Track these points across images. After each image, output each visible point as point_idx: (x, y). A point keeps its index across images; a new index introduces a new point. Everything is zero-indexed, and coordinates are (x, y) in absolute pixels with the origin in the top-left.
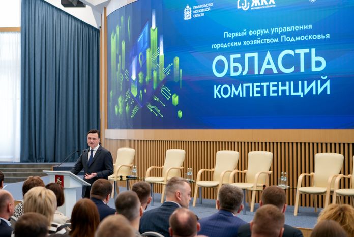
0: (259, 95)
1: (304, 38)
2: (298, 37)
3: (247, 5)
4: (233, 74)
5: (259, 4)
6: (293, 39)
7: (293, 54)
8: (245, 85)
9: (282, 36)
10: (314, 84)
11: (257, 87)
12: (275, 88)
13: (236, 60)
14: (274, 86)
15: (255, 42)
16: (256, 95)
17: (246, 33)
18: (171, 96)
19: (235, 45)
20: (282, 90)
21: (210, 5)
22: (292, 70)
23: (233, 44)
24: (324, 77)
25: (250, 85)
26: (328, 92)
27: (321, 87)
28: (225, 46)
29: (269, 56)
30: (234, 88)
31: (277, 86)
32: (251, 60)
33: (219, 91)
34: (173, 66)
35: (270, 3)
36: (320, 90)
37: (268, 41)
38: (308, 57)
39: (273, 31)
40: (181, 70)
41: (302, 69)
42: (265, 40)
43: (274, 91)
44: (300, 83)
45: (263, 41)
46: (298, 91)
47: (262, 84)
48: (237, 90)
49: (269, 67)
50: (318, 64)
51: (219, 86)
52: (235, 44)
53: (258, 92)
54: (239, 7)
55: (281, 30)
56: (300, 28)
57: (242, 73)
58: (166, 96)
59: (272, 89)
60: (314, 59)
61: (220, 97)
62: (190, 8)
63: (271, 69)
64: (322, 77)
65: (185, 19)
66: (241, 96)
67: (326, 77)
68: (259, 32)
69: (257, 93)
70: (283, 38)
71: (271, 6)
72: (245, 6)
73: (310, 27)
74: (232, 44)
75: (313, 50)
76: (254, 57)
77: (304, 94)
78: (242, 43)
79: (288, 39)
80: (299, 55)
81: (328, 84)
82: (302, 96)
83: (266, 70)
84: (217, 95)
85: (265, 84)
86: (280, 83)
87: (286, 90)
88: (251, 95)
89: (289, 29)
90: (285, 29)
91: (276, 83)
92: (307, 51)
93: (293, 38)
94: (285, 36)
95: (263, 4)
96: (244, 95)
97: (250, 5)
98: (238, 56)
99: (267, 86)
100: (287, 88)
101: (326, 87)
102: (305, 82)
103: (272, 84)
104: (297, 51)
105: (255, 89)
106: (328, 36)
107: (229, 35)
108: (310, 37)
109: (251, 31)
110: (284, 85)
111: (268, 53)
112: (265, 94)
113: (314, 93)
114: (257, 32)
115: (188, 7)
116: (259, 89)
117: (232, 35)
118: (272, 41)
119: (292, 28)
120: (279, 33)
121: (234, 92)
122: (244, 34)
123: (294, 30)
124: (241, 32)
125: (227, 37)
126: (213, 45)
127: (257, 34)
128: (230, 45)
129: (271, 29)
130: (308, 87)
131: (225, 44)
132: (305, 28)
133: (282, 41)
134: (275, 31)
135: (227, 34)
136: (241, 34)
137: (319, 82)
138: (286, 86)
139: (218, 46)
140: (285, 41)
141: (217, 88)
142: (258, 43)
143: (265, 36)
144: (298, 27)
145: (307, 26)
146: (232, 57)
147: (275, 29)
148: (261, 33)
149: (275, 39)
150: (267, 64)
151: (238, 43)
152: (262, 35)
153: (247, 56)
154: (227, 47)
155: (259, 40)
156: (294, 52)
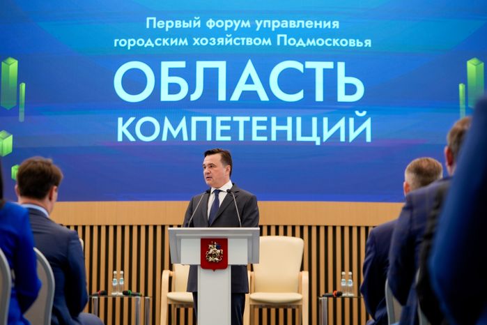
0: (228, 138)
1: (325, 42)
2: (311, 40)
4: (165, 96)
6: (301, 43)
7: (302, 71)
8: (194, 120)
9: (279, 36)
10: (341, 124)
11: (223, 123)
12: (264, 128)
13: (172, 72)
14: (259, 123)
15: (221, 41)
16: (219, 138)
17: (199, 23)
19: (172, 43)
20: (278, 132)
22: (299, 96)
23: (169, 42)
25: (208, 119)
26: (369, 139)
28: (149, 43)
29: (250, 69)
30: (167, 124)
31: (268, 124)
32: (211, 75)
33: (131, 129)
36: (353, 135)
37: (249, 41)
38: (330, 76)
39: (259, 25)
40: (23, 86)
41: (319, 97)
42: (243, 39)
43: (260, 133)
44: (315, 120)
45: (237, 41)
46: (310, 135)
47: (235, 119)
48: (175, 129)
49: (249, 88)
50: (350, 89)
51: (131, 119)
52: (174, 42)
53: (223, 133)
55: (276, 24)
56: (316, 24)
57: (188, 96)
59: (256, 128)
60: (342, 80)
61: (132, 139)
63: (255, 93)
64: (357, 113)
66: (185, 138)
68: (229, 24)
69: (222, 135)
70: (282, 39)
73: (336, 24)
74: (165, 42)
75: (341, 66)
76: (217, 70)
77: (322, 139)
78: (191, 42)
79: (292, 42)
80: (314, 70)
81: (367, 125)
82: (318, 143)
83: (244, 93)
84: (123, 134)
85: (241, 120)
86: (274, 120)
87: (285, 132)
88: (209, 138)
89: (293, 24)
90: (285, 24)
91: (265, 119)
92: (330, 65)
93: (301, 40)
94: (285, 36)
96: (194, 138)
98: (182, 64)
99: (245, 123)
100: (289, 128)
101: (365, 130)
102: (325, 120)
103: (255, 119)
104: (309, 65)
105: (219, 128)
106: (368, 43)
107: (160, 24)
108: (335, 42)
109: (211, 21)
110: (282, 122)
111: (250, 63)
112: (241, 138)
113: (343, 139)
116: (228, 128)
117: (165, 25)
118: (257, 41)
119: (301, 24)
120: (273, 29)
121: (169, 130)
122: (195, 25)
123: (303, 26)
124: (187, 21)
125: (155, 27)
126: (116, 41)
127: (224, 26)
128: (161, 42)
129: (257, 21)
130: (330, 128)
131: (149, 40)
132: (325, 26)
133: (278, 44)
134: (265, 26)
135: (153, 22)
136: (189, 25)
137: (352, 120)
138: (286, 124)
139: (130, 43)
140: (285, 44)
141: (124, 122)
142: (227, 43)
143: (242, 32)
144: (312, 23)
145: (329, 23)
146: (165, 66)
147: (265, 21)
148: (234, 26)
149: (264, 40)
150: (246, 83)
151: (181, 40)
152: (236, 29)
153: (201, 66)
154: (153, 46)
155: (229, 38)
156: (304, 66)
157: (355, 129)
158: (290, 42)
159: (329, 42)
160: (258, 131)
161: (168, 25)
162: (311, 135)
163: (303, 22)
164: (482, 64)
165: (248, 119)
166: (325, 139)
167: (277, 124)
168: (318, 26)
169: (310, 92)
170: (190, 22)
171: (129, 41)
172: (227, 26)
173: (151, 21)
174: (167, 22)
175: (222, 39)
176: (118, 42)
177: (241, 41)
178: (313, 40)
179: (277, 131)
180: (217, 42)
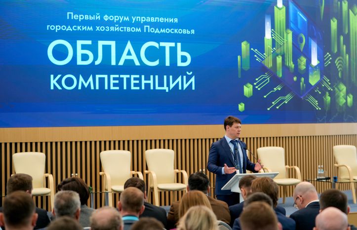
0: (117, 88)
1: (170, 31)
2: (162, 29)
4: (80, 62)
6: (157, 31)
7: (158, 47)
8: (98, 76)
9: (145, 26)
10: (179, 79)
11: (114, 79)
12: (138, 82)
13: (84, 47)
14: (135, 79)
15: (112, 29)
16: (112, 88)
17: (99, 17)
19: (83, 29)
22: (157, 63)
23: (81, 28)
24: (189, 72)
25: (106, 76)
26: (193, 88)
27: (186, 83)
28: (69, 29)
29: (129, 46)
30: (81, 79)
31: (140, 79)
32: (107, 49)
33: (59, 82)
36: (185, 86)
37: (129, 29)
38: (173, 51)
39: (134, 20)
41: (168, 64)
42: (125, 28)
43: (135, 85)
44: (165, 77)
45: (122, 29)
47: (121, 76)
48: (86, 82)
49: (129, 57)
50: (184, 59)
51: (59, 76)
53: (115, 85)
55: (143, 19)
56: (165, 20)
57: (93, 62)
59: (133, 82)
60: (180, 53)
61: (60, 88)
63: (132, 61)
64: (187, 73)
66: (92, 88)
67: (191, 73)
68: (117, 18)
70: (147, 28)
73: (176, 20)
74: (79, 28)
75: (179, 45)
76: (110, 46)
78: (95, 28)
79: (152, 30)
80: (164, 48)
81: (193, 80)
82: (167, 91)
83: (126, 61)
84: (55, 86)
85: (125, 77)
86: (143, 77)
87: (150, 84)
88: (106, 88)
89: (153, 20)
91: (138, 76)
92: (173, 44)
93: (157, 29)
94: (149, 26)
96: (97, 88)
98: (89, 42)
99: (127, 79)
100: (151, 82)
101: (192, 83)
102: (171, 77)
103: (133, 76)
104: (162, 44)
105: (112, 82)
106: (193, 32)
107: (76, 17)
108: (176, 31)
109: (106, 16)
110: (147, 78)
111: (129, 43)
112: (125, 88)
113: (180, 88)
114: (115, 18)
116: (117, 82)
117: (79, 18)
118: (133, 29)
119: (157, 19)
120: (142, 22)
121: (82, 84)
122: (97, 18)
123: (158, 21)
124: (92, 16)
125: (72, 18)
126: (48, 26)
127: (114, 19)
128: (77, 28)
129: (133, 17)
130: (173, 82)
131: (69, 27)
132: (170, 21)
133: (145, 31)
134: (137, 20)
135: (71, 15)
136: (93, 18)
137: (185, 77)
138: (150, 80)
139: (57, 28)
140: (149, 31)
141: (54, 79)
142: (116, 30)
143: (125, 24)
144: (163, 19)
145: (172, 20)
146: (80, 43)
147: (137, 17)
148: (120, 19)
149: (137, 29)
150: (127, 55)
151: (88, 28)
152: (121, 22)
153: (101, 43)
154: (71, 30)
155: (117, 27)
156: (159, 45)
158: (151, 30)
159: (172, 31)
160: (134, 83)
161: (80, 18)
162: (163, 86)
163: (158, 18)
164: (249, 44)
165: (128, 76)
166: (171, 89)
167: (145, 80)
168: (167, 21)
170: (94, 16)
171: (57, 26)
173: (70, 15)
174: (80, 16)
175: (113, 27)
176: (49, 27)
177: (124, 29)
178: (164, 30)
179: (145, 84)
180: (110, 29)
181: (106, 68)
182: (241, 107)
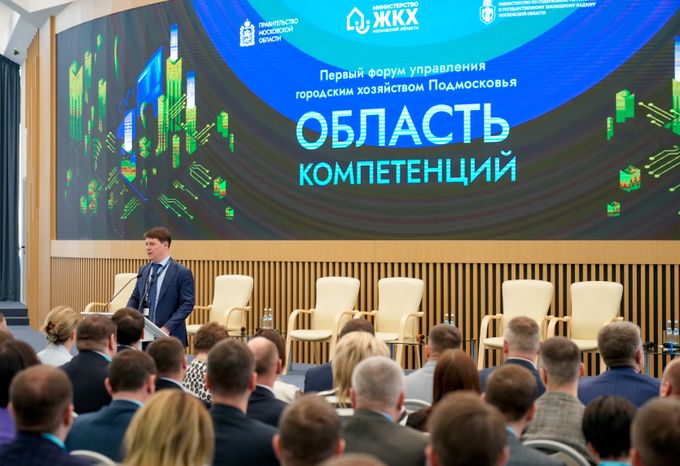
0: (387, 181)
1: (472, 85)
2: (459, 84)
3: (365, 25)
4: (336, 144)
5: (389, 24)
6: (450, 87)
7: (451, 114)
8: (360, 164)
9: (431, 81)
10: (487, 164)
11: (383, 167)
12: (417, 171)
13: (342, 120)
14: (414, 166)
15: (381, 89)
16: (380, 181)
17: (362, 73)
18: (212, 182)
19: (340, 93)
21: (293, 21)
22: (448, 139)
23: (338, 92)
25: (371, 164)
26: (513, 178)
28: (323, 95)
29: (405, 115)
30: (338, 169)
31: (421, 166)
32: (373, 121)
33: (310, 174)
34: (215, 128)
35: (408, 23)
36: (498, 175)
37: (405, 88)
38: (477, 117)
39: (413, 72)
40: (232, 136)
41: (467, 139)
42: (399, 86)
43: (414, 176)
44: (463, 161)
45: (394, 89)
46: (458, 176)
47: (393, 163)
48: (344, 172)
49: (405, 133)
51: (309, 166)
52: (342, 92)
53: (384, 176)
54: (349, 28)
55: (428, 70)
56: (464, 68)
57: (354, 143)
58: (201, 181)
59: (411, 170)
60: (489, 120)
61: (311, 183)
62: (253, 27)
63: (409, 138)
64: (503, 153)
65: (242, 45)
66: (352, 182)
67: (509, 153)
68: (387, 72)
69: (382, 178)
70: (433, 84)
71: (410, 29)
72: (362, 26)
73: (483, 66)
74: (335, 92)
75: (488, 107)
76: (377, 116)
77: (469, 180)
78: (356, 91)
80: (461, 114)
81: (512, 164)
82: (466, 184)
83: (401, 137)
84: (305, 180)
85: (398, 163)
86: (426, 162)
87: (437, 173)
88: (371, 181)
89: (443, 69)
90: (436, 69)
91: (418, 162)
92: (476, 107)
93: (450, 84)
94: (436, 81)
95: (395, 24)
96: (359, 182)
97: (371, 25)
98: (348, 113)
99: (402, 166)
100: (439, 170)
101: (510, 168)
102: (473, 161)
103: (410, 163)
104: (458, 108)
105: (380, 172)
106: (514, 82)
107: (331, 76)
108: (482, 83)
109: (372, 71)
110: (433, 164)
111: (405, 109)
112: (398, 180)
113: (488, 179)
114: (385, 73)
115: (247, 23)
116: (387, 171)
117: (335, 77)
118: (412, 88)
119: (450, 68)
120: (426, 75)
121: (339, 176)
122: (359, 75)
123: (452, 70)
124: (353, 72)
125: (327, 79)
126: (298, 93)
127: (383, 75)
128: (332, 93)
129: (411, 68)
130: (476, 169)
131: (323, 92)
132: (472, 68)
133: (430, 88)
134: (418, 72)
135: (325, 74)
136: (354, 76)
137: (497, 161)
138: (437, 167)
139: (308, 95)
140: (436, 89)
141: (305, 169)
142: (385, 91)
143: (399, 80)
144: (460, 67)
145: (476, 66)
146: (336, 115)
147: (418, 68)
148: (392, 74)
149: (418, 86)
150: (402, 129)
151: (348, 90)
152: (393, 77)
153: (365, 113)
154: (325, 96)
155: (387, 86)
156: (453, 109)
157: (501, 169)
158: (442, 86)
160: (412, 173)
161: (337, 76)
163: (452, 66)
164: (633, 96)
165: (403, 162)
166: (472, 178)
167: (429, 167)
169: (459, 133)
170: (355, 72)
171: (308, 92)
172: (385, 75)
174: (337, 74)
175: (382, 87)
176: (299, 95)
177: (397, 88)
178: (462, 83)
179: (429, 173)
180: (377, 91)
181: (371, 151)
182: (613, 209)
